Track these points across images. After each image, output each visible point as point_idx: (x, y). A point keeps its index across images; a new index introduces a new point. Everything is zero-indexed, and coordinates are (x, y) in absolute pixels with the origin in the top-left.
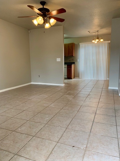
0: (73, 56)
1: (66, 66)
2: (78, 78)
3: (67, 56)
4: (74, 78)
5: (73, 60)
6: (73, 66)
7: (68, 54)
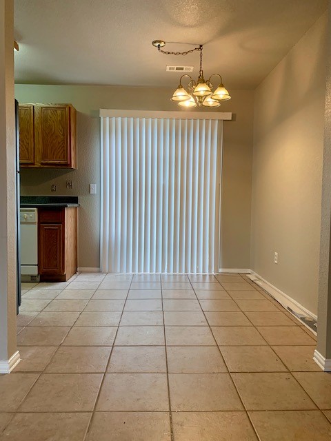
0: (68, 165)
1: (33, 215)
2: (96, 269)
3: (37, 165)
4: (75, 272)
5: (69, 184)
6: (69, 214)
7: (45, 156)
